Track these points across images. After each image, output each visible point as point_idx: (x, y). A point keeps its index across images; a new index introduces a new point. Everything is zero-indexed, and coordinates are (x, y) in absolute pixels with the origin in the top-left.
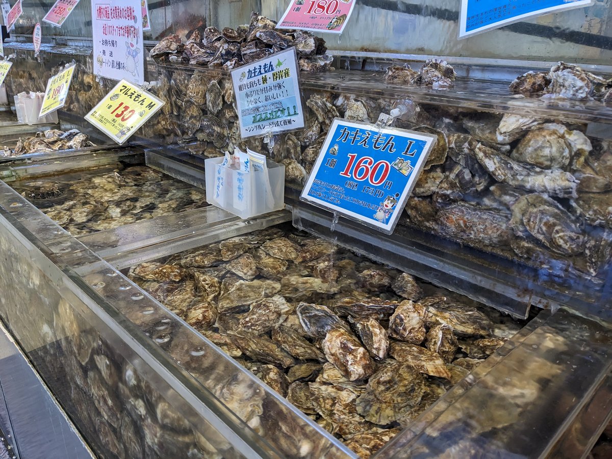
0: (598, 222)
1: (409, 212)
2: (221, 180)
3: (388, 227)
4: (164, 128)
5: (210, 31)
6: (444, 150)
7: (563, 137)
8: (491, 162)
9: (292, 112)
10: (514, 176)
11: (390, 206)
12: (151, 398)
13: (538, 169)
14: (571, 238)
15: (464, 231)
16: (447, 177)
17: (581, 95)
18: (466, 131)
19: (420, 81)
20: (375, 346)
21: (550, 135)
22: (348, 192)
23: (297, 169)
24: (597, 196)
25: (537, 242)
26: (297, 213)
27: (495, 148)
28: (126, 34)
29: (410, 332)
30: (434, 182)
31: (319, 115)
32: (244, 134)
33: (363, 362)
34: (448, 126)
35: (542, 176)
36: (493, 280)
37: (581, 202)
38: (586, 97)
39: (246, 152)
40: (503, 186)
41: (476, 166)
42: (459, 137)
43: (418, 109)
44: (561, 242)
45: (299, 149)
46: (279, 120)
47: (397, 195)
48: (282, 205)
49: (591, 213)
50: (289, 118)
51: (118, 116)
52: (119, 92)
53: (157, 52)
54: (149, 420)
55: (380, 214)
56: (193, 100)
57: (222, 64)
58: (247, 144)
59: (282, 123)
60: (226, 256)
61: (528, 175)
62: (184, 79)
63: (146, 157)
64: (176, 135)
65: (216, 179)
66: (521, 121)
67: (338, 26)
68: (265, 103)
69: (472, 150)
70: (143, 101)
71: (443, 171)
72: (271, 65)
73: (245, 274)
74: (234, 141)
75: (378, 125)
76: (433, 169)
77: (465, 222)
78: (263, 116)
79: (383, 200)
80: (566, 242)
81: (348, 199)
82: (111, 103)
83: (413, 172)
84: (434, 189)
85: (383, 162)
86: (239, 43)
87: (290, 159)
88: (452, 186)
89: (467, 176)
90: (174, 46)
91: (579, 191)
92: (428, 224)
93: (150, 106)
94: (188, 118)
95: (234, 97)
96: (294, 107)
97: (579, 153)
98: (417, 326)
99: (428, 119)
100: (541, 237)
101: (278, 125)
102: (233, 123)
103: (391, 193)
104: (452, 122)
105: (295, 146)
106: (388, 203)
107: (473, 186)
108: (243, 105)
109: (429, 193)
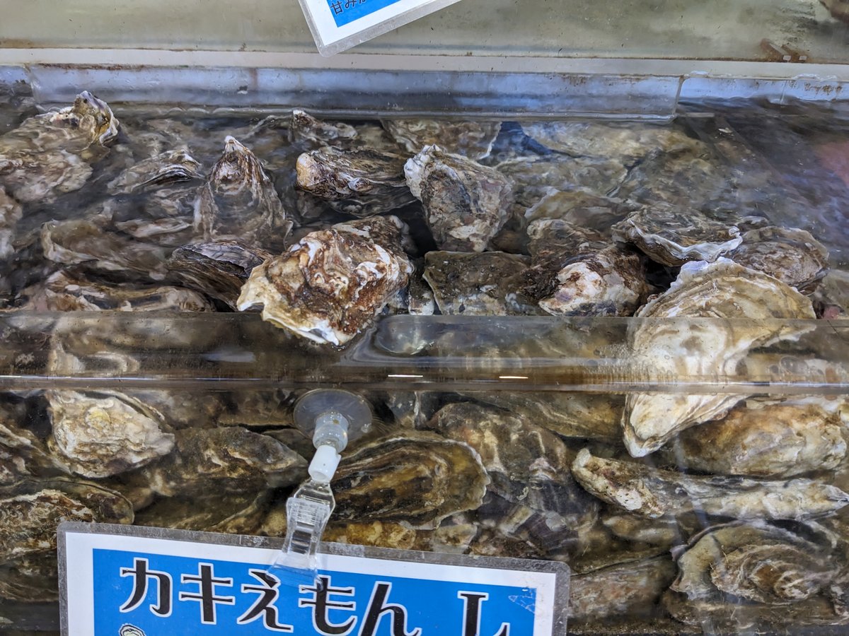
35: (760, 494)
44: (795, 593)
61: (722, 495)
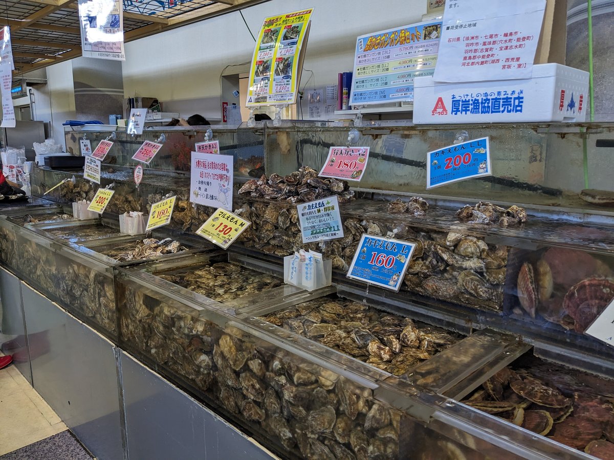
0: (495, 282)
1: (407, 283)
2: (294, 269)
3: (396, 289)
4: (245, 237)
5: (275, 177)
6: (422, 249)
7: (475, 243)
8: (445, 255)
9: (336, 229)
10: (457, 262)
11: (396, 278)
12: (291, 372)
13: (467, 258)
14: (485, 291)
15: (436, 292)
16: (425, 263)
17: (486, 221)
18: (432, 239)
19: (407, 211)
20: (394, 347)
21: (470, 242)
22: (374, 272)
23: (340, 262)
24: (495, 270)
25: (471, 294)
26: (340, 287)
27: (446, 248)
28: (220, 179)
29: (411, 342)
30: (419, 266)
31: (352, 231)
32: (305, 241)
33: (389, 353)
34: (423, 236)
35: (470, 261)
36: (453, 316)
37: (488, 274)
38: (489, 222)
39: (309, 252)
40: (452, 266)
41: (439, 257)
42: (429, 243)
43: (407, 228)
44: (481, 293)
45: (341, 249)
46: (328, 233)
47: (400, 273)
48: (330, 283)
49: (492, 278)
50: (334, 232)
51: (220, 231)
52: (218, 216)
53: (243, 191)
54: (288, 385)
55: (391, 283)
56: (269, 220)
57: (286, 198)
58: (307, 247)
59: (330, 235)
60: (304, 313)
61: (463, 261)
62: (263, 207)
63: (229, 256)
64: (254, 241)
65: (291, 268)
66: (457, 235)
67: (357, 177)
68: (319, 223)
69: (436, 249)
70: (236, 222)
71: (423, 260)
72: (323, 203)
73: (317, 321)
74: (297, 245)
75: (387, 237)
76: (417, 259)
77: (436, 286)
78: (318, 231)
79: (392, 276)
80: (484, 293)
81: (374, 276)
82: (214, 223)
83: (406, 261)
84: (419, 269)
85: (391, 257)
86: (296, 185)
87: (335, 255)
88: (428, 268)
89: (435, 262)
90: (253, 187)
91: (487, 268)
92: (417, 289)
93: (242, 225)
94: (264, 231)
95: (298, 219)
96: (338, 226)
97: (483, 250)
98: (414, 339)
99: (413, 233)
100: (473, 292)
101: (328, 236)
102: (297, 234)
103: (396, 271)
104: (425, 234)
105: (338, 247)
106: (395, 277)
107: (438, 267)
108: (304, 224)
109: (416, 272)
